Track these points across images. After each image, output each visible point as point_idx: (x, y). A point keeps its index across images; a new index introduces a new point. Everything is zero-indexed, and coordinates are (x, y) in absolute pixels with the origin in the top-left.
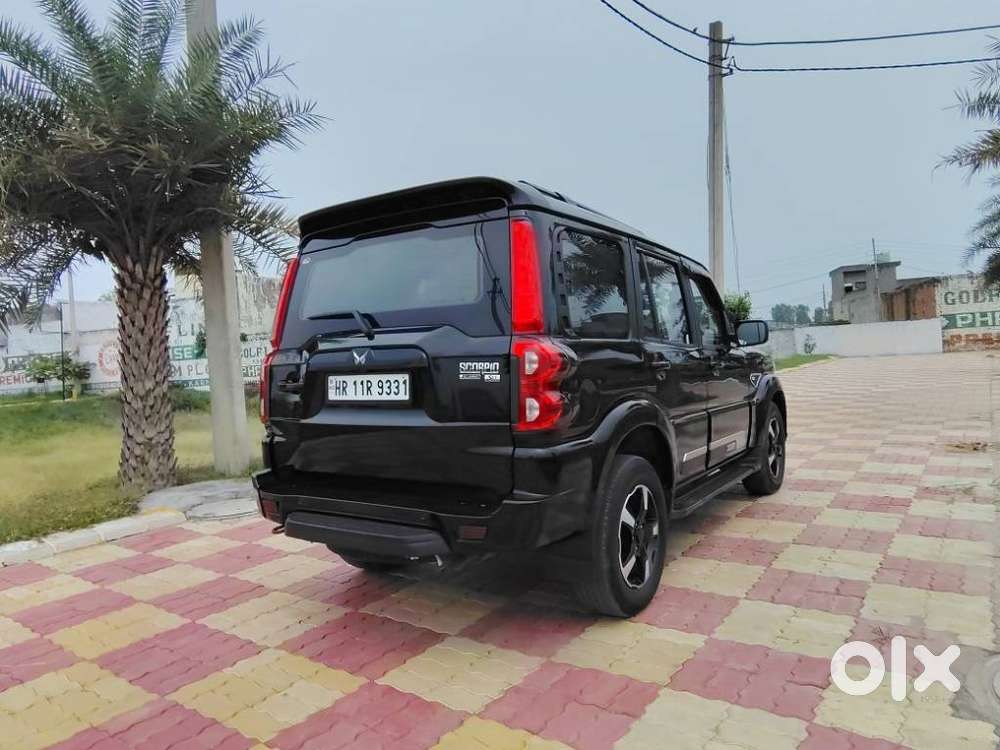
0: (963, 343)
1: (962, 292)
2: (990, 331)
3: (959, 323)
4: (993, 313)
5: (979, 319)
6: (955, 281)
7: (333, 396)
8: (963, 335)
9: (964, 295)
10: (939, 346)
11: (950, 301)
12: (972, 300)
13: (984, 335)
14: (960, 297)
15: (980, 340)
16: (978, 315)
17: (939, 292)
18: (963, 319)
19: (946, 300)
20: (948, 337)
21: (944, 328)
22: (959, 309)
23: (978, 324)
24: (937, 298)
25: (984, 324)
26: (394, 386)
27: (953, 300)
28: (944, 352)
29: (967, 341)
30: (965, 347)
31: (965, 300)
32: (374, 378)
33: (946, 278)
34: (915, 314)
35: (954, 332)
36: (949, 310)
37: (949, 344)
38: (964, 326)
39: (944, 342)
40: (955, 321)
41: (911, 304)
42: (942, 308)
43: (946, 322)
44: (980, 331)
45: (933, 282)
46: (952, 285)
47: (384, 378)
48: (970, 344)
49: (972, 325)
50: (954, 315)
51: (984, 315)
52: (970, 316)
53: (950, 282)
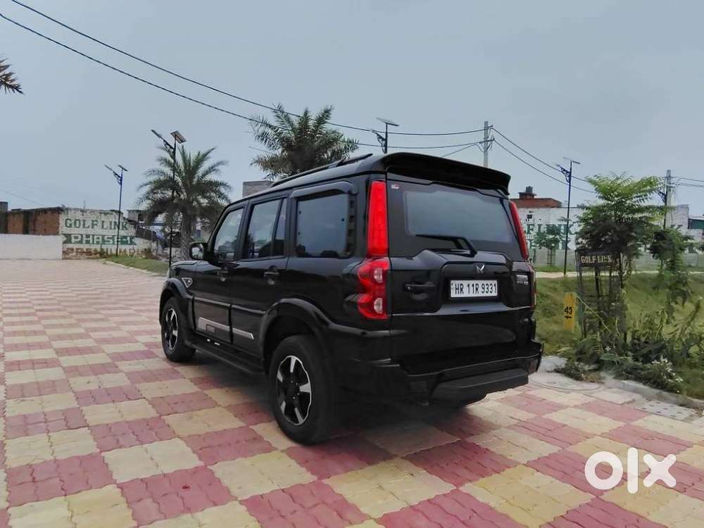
0: (74, 254)
1: (77, 220)
2: (90, 247)
3: (73, 240)
4: (93, 235)
5: (85, 239)
6: (73, 211)
7: (454, 294)
8: (75, 248)
9: (78, 222)
10: (60, 255)
11: (68, 225)
12: (82, 226)
13: (87, 249)
14: (75, 223)
15: (84, 252)
16: (84, 236)
17: (62, 218)
18: (76, 238)
19: (66, 224)
20: (65, 250)
21: (65, 242)
22: (74, 231)
23: (84, 242)
24: (60, 222)
25: (88, 242)
26: (490, 287)
27: (71, 224)
28: (63, 259)
29: (77, 252)
30: (75, 256)
31: (78, 226)
32: (480, 282)
33: (67, 209)
34: (35, 231)
35: (70, 246)
36: (67, 231)
37: (66, 254)
38: (76, 243)
39: (64, 252)
40: (71, 239)
41: (31, 223)
42: (63, 229)
43: (65, 239)
44: (85, 247)
45: (58, 210)
46: (71, 215)
47: (485, 282)
48: (79, 255)
49: (81, 242)
50: (70, 235)
51: (88, 236)
52: (80, 237)
53: (69, 211)
